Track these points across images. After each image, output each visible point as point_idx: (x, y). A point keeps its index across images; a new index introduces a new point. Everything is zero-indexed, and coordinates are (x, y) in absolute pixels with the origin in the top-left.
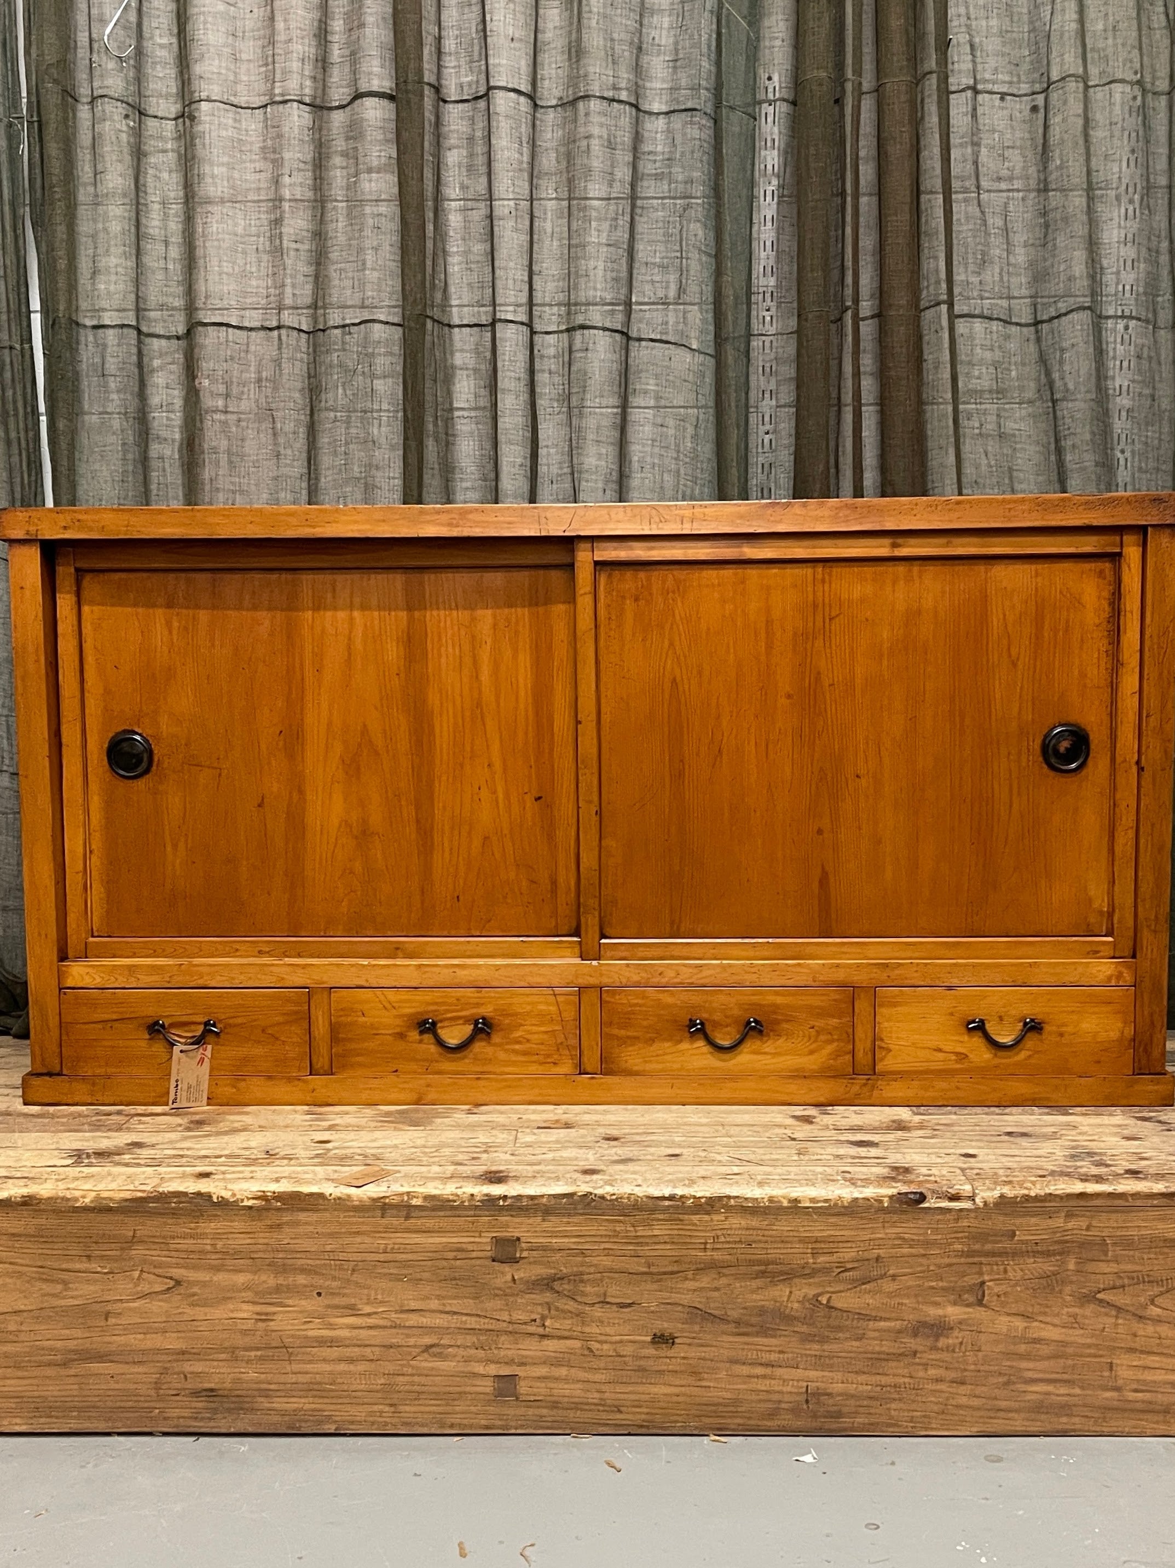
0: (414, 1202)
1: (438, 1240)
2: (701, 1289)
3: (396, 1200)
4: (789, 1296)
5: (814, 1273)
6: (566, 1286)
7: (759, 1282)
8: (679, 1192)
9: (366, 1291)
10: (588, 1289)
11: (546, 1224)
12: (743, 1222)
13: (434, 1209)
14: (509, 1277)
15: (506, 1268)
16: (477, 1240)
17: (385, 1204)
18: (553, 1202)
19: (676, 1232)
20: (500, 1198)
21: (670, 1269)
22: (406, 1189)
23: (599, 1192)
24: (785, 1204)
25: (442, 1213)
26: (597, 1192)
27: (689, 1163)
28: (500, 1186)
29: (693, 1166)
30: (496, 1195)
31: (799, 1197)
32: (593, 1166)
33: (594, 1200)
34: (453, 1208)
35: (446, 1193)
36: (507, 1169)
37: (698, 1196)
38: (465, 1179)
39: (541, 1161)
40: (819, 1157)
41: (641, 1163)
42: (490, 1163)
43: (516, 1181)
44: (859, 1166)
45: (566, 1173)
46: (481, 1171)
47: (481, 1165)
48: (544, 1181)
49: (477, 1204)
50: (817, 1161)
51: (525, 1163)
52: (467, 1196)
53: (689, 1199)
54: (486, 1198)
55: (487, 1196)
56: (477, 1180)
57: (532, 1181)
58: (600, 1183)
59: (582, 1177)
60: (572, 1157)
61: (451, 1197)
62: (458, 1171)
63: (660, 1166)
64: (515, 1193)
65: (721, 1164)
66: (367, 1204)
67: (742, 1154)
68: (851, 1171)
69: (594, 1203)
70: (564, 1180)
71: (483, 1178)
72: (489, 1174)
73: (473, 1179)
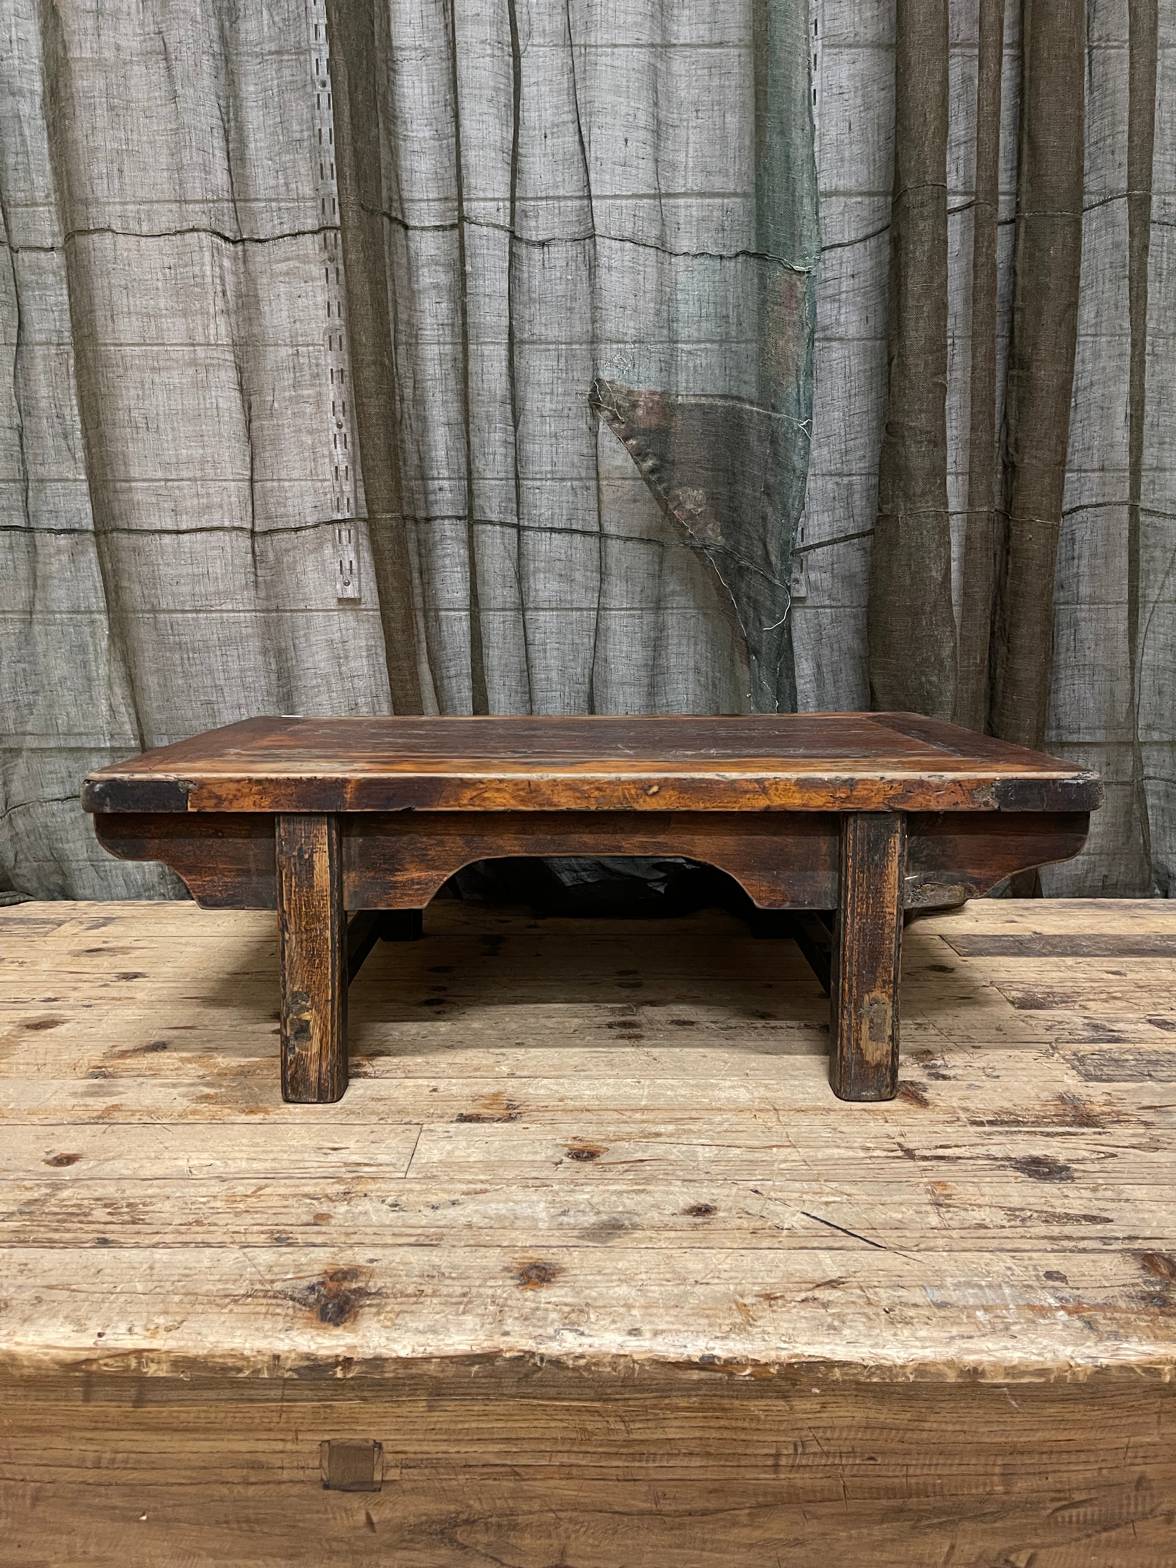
0: (152, 1370)
1: (204, 1446)
2: (766, 1543)
3: (113, 1366)
4: (949, 1554)
5: (1005, 1510)
6: (483, 1538)
7: (888, 1530)
8: (721, 1350)
9: (64, 1539)
10: (528, 1541)
11: (436, 1416)
12: (859, 1415)
13: (196, 1385)
14: (362, 1518)
15: (354, 1501)
16: (289, 1446)
17: (90, 1374)
18: (451, 1370)
19: (715, 1434)
20: (337, 1364)
21: (700, 1504)
22: (132, 1343)
23: (552, 1349)
24: (952, 1377)
25: (211, 1394)
26: (542, 1349)
27: (734, 1240)
28: (339, 1331)
29: (743, 1252)
30: (328, 1357)
31: (981, 1363)
32: (545, 1251)
33: (540, 1369)
34: (236, 1384)
35: (219, 1353)
36: (372, 1261)
37: (763, 1361)
38: (274, 1301)
39: (445, 1230)
40: (977, 1216)
41: (639, 1240)
42: (343, 1239)
43: (378, 1313)
44: (1072, 1251)
45: (486, 1280)
46: (318, 1268)
47: (324, 1245)
48: (439, 1308)
49: (286, 1375)
50: (982, 1232)
51: (412, 1240)
52: (266, 1359)
53: (744, 1366)
54: (306, 1363)
55: (308, 1359)
56: (298, 1305)
57: (414, 1307)
58: (553, 1316)
59: (519, 1296)
60: (506, 1217)
61: (230, 1362)
62: (270, 1269)
63: (676, 1253)
64: (369, 1353)
65: (795, 1242)
66: (51, 1373)
67: (827, 1203)
68: (1062, 1270)
69: (539, 1375)
70: (478, 1306)
71: (312, 1298)
72: (331, 1284)
73: (291, 1303)
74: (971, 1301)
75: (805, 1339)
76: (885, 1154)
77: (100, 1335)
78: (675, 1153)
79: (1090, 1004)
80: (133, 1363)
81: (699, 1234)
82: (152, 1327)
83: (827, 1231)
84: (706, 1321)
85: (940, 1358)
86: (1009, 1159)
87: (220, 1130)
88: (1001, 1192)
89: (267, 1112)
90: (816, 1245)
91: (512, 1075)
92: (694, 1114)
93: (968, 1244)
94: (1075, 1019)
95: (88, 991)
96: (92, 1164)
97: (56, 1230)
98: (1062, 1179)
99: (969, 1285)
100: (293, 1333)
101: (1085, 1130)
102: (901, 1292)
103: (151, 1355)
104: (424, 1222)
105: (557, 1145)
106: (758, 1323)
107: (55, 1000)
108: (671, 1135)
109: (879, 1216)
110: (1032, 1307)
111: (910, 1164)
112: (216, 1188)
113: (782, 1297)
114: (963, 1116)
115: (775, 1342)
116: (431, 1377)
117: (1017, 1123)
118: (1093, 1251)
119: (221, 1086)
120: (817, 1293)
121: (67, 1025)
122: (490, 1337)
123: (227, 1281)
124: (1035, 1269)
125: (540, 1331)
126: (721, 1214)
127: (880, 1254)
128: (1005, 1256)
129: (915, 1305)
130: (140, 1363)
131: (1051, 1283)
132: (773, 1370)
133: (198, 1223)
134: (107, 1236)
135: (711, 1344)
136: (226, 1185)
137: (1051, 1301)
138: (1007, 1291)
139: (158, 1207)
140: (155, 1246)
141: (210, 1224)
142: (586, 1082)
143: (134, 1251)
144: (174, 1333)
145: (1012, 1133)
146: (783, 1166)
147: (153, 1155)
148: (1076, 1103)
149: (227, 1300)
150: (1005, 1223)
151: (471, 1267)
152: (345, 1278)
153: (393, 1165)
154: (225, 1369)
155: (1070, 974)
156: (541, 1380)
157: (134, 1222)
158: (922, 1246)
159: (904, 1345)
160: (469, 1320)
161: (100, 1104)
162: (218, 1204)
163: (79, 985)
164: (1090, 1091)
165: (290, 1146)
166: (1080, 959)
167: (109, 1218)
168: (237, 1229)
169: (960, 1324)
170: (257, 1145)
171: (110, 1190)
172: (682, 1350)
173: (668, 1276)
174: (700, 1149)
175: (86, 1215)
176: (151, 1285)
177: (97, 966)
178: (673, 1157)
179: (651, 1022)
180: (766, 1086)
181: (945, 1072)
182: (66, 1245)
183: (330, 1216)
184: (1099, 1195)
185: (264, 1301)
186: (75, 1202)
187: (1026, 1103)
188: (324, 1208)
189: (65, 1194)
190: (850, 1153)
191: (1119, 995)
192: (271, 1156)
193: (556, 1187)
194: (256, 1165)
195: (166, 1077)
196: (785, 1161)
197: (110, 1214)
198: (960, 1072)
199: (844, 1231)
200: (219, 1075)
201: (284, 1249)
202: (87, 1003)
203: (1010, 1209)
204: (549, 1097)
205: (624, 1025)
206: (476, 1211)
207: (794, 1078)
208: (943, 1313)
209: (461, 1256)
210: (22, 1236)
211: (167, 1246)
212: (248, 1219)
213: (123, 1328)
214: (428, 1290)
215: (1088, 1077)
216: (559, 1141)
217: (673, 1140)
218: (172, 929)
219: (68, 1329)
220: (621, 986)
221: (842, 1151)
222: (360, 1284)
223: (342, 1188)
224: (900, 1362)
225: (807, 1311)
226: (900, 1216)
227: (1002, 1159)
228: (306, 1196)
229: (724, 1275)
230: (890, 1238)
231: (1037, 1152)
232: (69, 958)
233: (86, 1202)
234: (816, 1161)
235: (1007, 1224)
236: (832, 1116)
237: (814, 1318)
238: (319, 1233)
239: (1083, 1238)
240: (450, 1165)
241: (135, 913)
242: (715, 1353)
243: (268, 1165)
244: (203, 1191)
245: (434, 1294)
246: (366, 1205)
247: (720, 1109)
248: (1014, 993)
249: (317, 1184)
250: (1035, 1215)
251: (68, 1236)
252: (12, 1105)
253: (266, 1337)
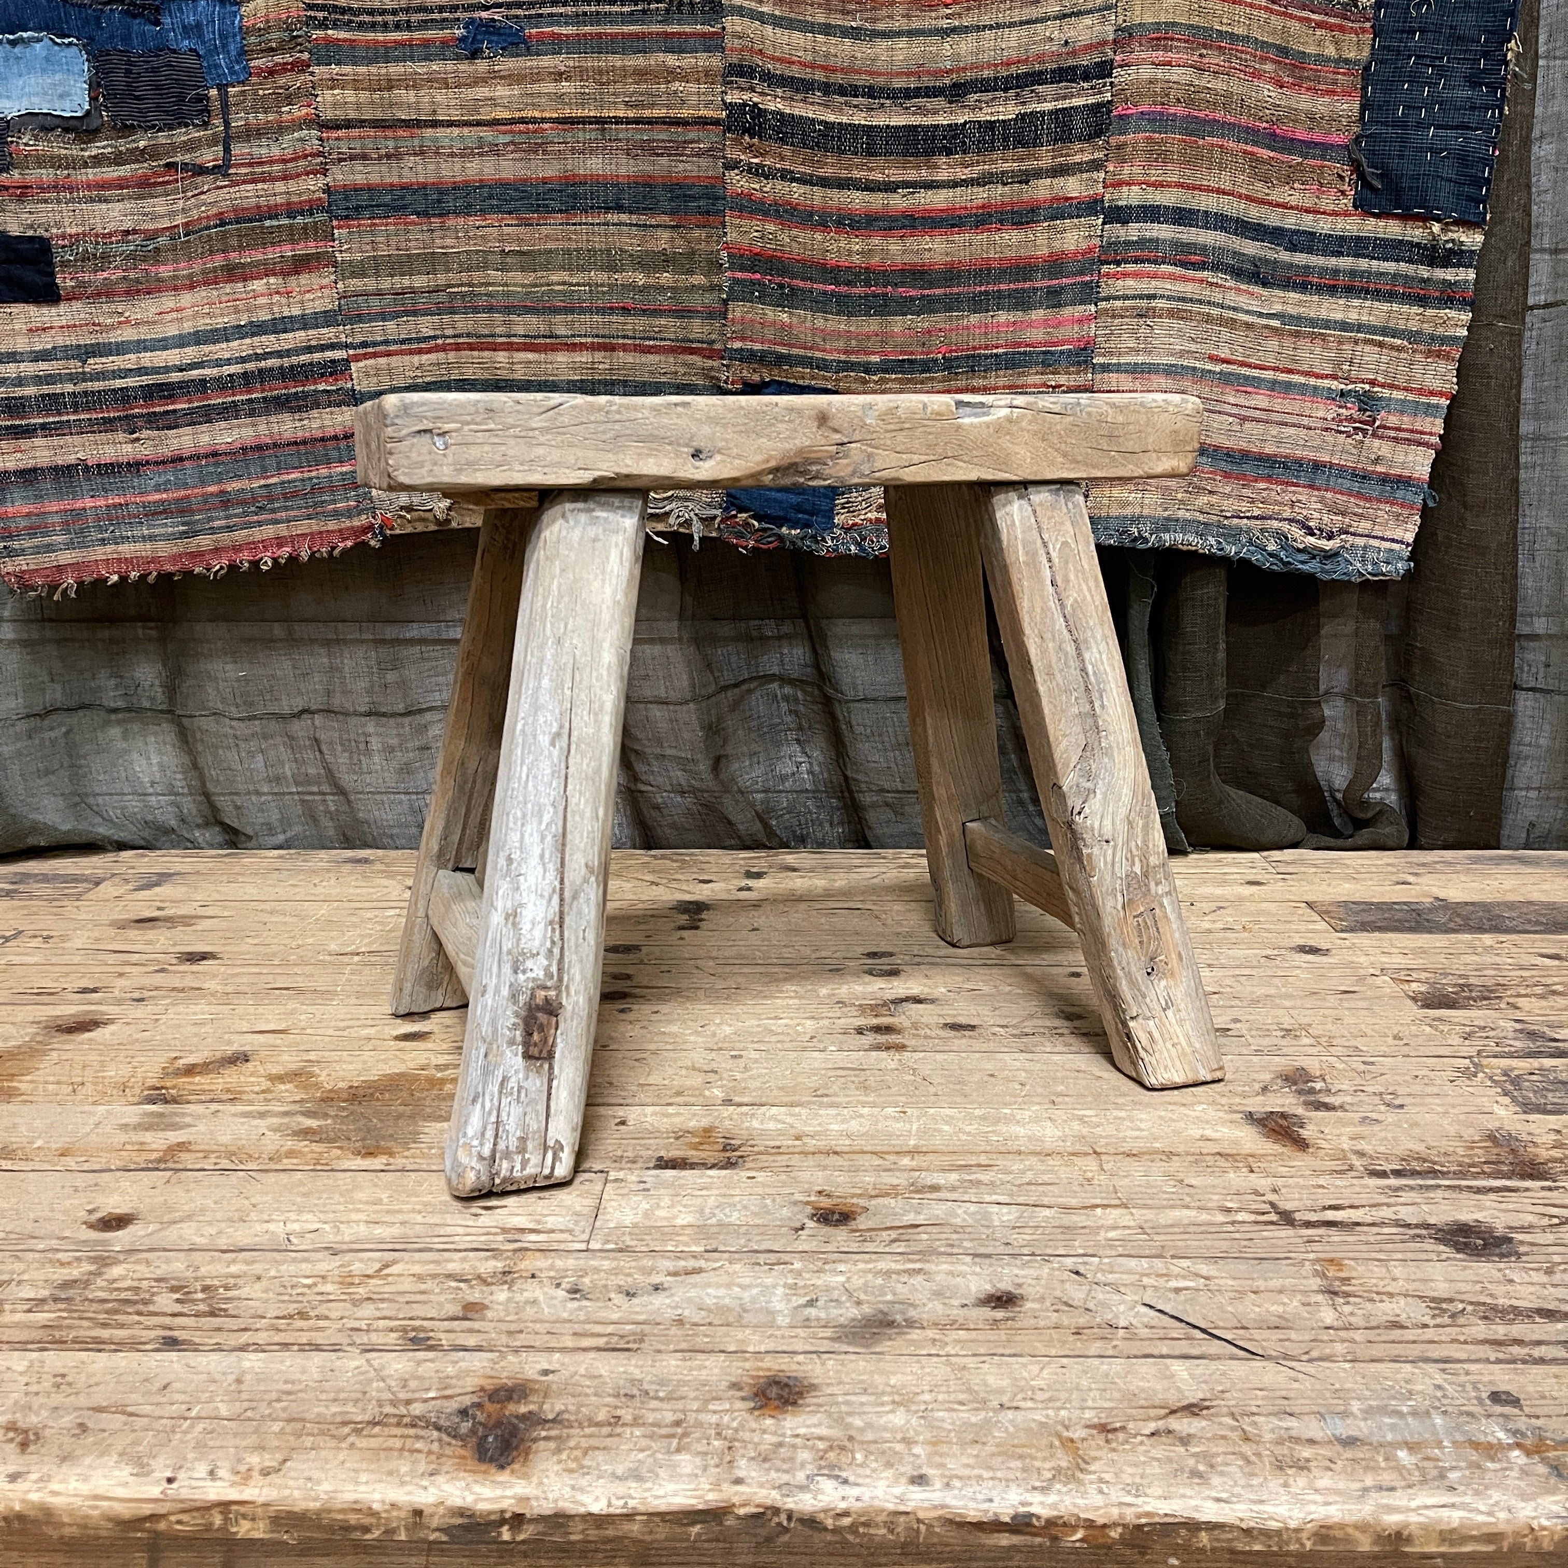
0: (243, 1529)
3: (188, 1525)
17: (157, 1534)
18: (662, 1531)
20: (502, 1522)
22: (215, 1492)
23: (804, 1503)
24: (1365, 1545)
25: (330, 1562)
26: (790, 1504)
27: (1050, 1342)
28: (504, 1476)
29: (1065, 1361)
30: (490, 1513)
31: (1407, 1525)
32: (786, 1359)
33: (786, 1530)
34: (360, 1548)
35: (340, 1506)
36: (546, 1372)
37: (1100, 1521)
38: (412, 1431)
39: (646, 1328)
40: (1388, 1309)
41: (917, 1344)
42: (504, 1339)
43: (559, 1451)
44: (1524, 1362)
45: (707, 1402)
46: (471, 1383)
47: (479, 1349)
48: (644, 1442)
49: (432, 1537)
50: (1396, 1334)
51: (601, 1342)
52: (403, 1514)
53: (1074, 1528)
54: (460, 1521)
55: (462, 1515)
56: (445, 1438)
57: (608, 1442)
58: (804, 1455)
59: (754, 1425)
60: (729, 1309)
61: (353, 1518)
62: (404, 1382)
63: (971, 1362)
64: (547, 1508)
65: (1136, 1348)
66: (104, 1533)
67: (1177, 1290)
68: (1512, 1388)
69: (786, 1538)
70: (698, 1440)
71: (465, 1427)
72: (490, 1407)
73: (435, 1434)
74: (1389, 1437)
75: (1159, 1492)
76: (1253, 1217)
77: (170, 1481)
78: (962, 1214)
79: (1521, 1002)
80: (218, 1520)
81: (1003, 1335)
82: (243, 1468)
83: (1178, 1330)
84: (1019, 1464)
85: (1350, 1519)
86: (1427, 1226)
87: (326, 1180)
88: (1419, 1275)
89: (391, 1154)
90: (1165, 1351)
91: (728, 1102)
92: (983, 1160)
93: (1378, 1351)
94: (1501, 1023)
95: (137, 977)
96: (151, 1228)
97: (105, 1325)
98: (1502, 1256)
99: (1383, 1410)
100: (440, 1479)
101: (1528, 1184)
102: (1291, 1422)
103: (242, 1509)
104: (615, 1316)
105: (795, 1203)
106: (1092, 1468)
107: (94, 990)
108: (953, 1189)
109: (1251, 1309)
110: (1475, 1445)
111: (1286, 1232)
112: (327, 1264)
113: (1123, 1428)
114: (1357, 1163)
115: (1116, 1494)
116: (636, 1541)
117: (1433, 1173)
118: (1554, 1361)
119: (326, 1116)
120: (1175, 1423)
121: (112, 1028)
122: (716, 1486)
123: (345, 1402)
124: (1476, 1388)
125: (786, 1478)
126: (1029, 1305)
127: (1258, 1364)
128: (1430, 1368)
129: (1311, 1442)
130: (226, 1519)
131: (1498, 1409)
132: (1115, 1534)
133: (303, 1315)
134: (176, 1334)
135: (1028, 1497)
136: (337, 1261)
137: (1501, 1435)
138: (1438, 1421)
139: (244, 1292)
140: (243, 1348)
141: (318, 1318)
142: (832, 1111)
143: (214, 1356)
144: (273, 1478)
145: (1428, 1188)
146: (1112, 1234)
147: (236, 1216)
148: (1514, 1144)
149: (347, 1430)
150: (1427, 1320)
151: (686, 1383)
152: (509, 1398)
153: (570, 1232)
154: (347, 1528)
155: (1488, 959)
156: (787, 1545)
157: (212, 1314)
158: (1314, 1354)
159: (1297, 1500)
160: (686, 1462)
161: (158, 1141)
162: (329, 1288)
163: (127, 969)
164: (1532, 1127)
165: (426, 1204)
166: (1503, 937)
167: (178, 1308)
168: (356, 1324)
169: (1375, 1469)
170: (378, 1202)
171: (177, 1266)
172: (986, 1506)
173: (962, 1397)
174: (995, 1208)
175: (145, 1302)
176: (238, 1407)
177: (150, 942)
178: (958, 1221)
179: (915, 1026)
180: (1081, 1119)
181: (1327, 1100)
182: (119, 1346)
183: (484, 1307)
184: (1557, 1278)
185: (398, 1431)
186: (127, 1283)
187: (1445, 1145)
188: (475, 1294)
189: (116, 1271)
190: (1204, 1217)
191: (1559, 988)
192: (400, 1217)
193: (797, 1265)
194: (378, 1231)
195: (251, 1103)
196: (1115, 1228)
197: (178, 1301)
198: (1348, 1099)
199: (1204, 1331)
200: (322, 1100)
201: (421, 1355)
202: (136, 995)
203: (1433, 1300)
204: (781, 1133)
205: (878, 1029)
206: (689, 1300)
207: (1118, 1106)
208: (1349, 1454)
209: (671, 1364)
210: (57, 1334)
211: (259, 1348)
212: (368, 1310)
213: (201, 1470)
214: (627, 1415)
215: (1528, 1108)
216: (799, 1197)
217: (954, 1196)
218: (251, 891)
219: (125, 1472)
220: (870, 973)
221: (1193, 1213)
222: (532, 1407)
223: (500, 1265)
224: (1293, 1524)
225: (1160, 1450)
226: (1281, 1309)
227: (1417, 1226)
228: (449, 1276)
229: (1040, 1396)
230: (1267, 1341)
231: (1466, 1216)
232: (112, 932)
233: (145, 1284)
234: (1157, 1229)
235: (1432, 1323)
236: (1176, 1162)
237: (1170, 1460)
238: (471, 1331)
239: (1539, 1343)
240: (649, 1230)
241: (201, 867)
242: (1034, 1510)
243: (396, 1231)
244: (306, 1268)
245: (637, 1422)
246: (532, 1291)
247: (1020, 1153)
248: (1414, 986)
249: (464, 1260)
250: (1470, 1308)
251: (121, 1333)
252: (39, 1143)
253: (403, 1484)
